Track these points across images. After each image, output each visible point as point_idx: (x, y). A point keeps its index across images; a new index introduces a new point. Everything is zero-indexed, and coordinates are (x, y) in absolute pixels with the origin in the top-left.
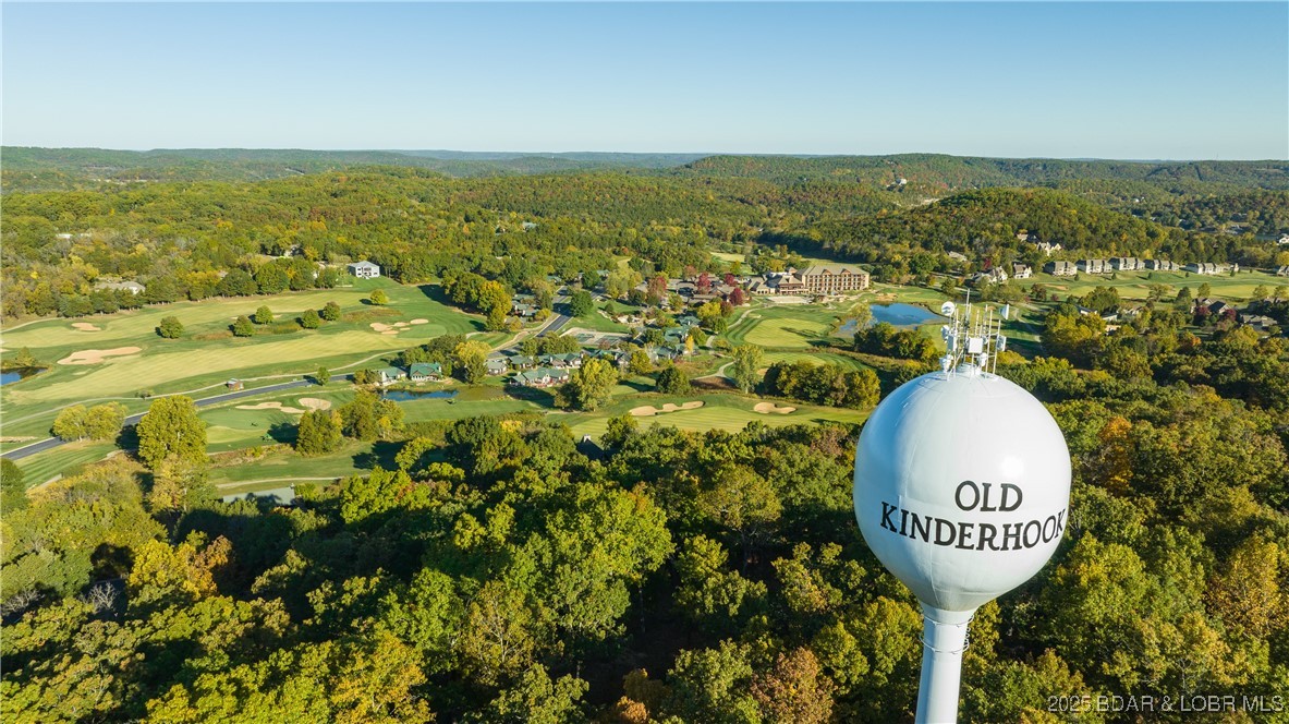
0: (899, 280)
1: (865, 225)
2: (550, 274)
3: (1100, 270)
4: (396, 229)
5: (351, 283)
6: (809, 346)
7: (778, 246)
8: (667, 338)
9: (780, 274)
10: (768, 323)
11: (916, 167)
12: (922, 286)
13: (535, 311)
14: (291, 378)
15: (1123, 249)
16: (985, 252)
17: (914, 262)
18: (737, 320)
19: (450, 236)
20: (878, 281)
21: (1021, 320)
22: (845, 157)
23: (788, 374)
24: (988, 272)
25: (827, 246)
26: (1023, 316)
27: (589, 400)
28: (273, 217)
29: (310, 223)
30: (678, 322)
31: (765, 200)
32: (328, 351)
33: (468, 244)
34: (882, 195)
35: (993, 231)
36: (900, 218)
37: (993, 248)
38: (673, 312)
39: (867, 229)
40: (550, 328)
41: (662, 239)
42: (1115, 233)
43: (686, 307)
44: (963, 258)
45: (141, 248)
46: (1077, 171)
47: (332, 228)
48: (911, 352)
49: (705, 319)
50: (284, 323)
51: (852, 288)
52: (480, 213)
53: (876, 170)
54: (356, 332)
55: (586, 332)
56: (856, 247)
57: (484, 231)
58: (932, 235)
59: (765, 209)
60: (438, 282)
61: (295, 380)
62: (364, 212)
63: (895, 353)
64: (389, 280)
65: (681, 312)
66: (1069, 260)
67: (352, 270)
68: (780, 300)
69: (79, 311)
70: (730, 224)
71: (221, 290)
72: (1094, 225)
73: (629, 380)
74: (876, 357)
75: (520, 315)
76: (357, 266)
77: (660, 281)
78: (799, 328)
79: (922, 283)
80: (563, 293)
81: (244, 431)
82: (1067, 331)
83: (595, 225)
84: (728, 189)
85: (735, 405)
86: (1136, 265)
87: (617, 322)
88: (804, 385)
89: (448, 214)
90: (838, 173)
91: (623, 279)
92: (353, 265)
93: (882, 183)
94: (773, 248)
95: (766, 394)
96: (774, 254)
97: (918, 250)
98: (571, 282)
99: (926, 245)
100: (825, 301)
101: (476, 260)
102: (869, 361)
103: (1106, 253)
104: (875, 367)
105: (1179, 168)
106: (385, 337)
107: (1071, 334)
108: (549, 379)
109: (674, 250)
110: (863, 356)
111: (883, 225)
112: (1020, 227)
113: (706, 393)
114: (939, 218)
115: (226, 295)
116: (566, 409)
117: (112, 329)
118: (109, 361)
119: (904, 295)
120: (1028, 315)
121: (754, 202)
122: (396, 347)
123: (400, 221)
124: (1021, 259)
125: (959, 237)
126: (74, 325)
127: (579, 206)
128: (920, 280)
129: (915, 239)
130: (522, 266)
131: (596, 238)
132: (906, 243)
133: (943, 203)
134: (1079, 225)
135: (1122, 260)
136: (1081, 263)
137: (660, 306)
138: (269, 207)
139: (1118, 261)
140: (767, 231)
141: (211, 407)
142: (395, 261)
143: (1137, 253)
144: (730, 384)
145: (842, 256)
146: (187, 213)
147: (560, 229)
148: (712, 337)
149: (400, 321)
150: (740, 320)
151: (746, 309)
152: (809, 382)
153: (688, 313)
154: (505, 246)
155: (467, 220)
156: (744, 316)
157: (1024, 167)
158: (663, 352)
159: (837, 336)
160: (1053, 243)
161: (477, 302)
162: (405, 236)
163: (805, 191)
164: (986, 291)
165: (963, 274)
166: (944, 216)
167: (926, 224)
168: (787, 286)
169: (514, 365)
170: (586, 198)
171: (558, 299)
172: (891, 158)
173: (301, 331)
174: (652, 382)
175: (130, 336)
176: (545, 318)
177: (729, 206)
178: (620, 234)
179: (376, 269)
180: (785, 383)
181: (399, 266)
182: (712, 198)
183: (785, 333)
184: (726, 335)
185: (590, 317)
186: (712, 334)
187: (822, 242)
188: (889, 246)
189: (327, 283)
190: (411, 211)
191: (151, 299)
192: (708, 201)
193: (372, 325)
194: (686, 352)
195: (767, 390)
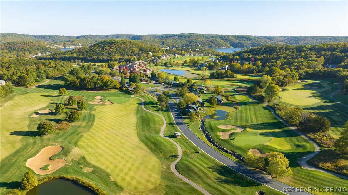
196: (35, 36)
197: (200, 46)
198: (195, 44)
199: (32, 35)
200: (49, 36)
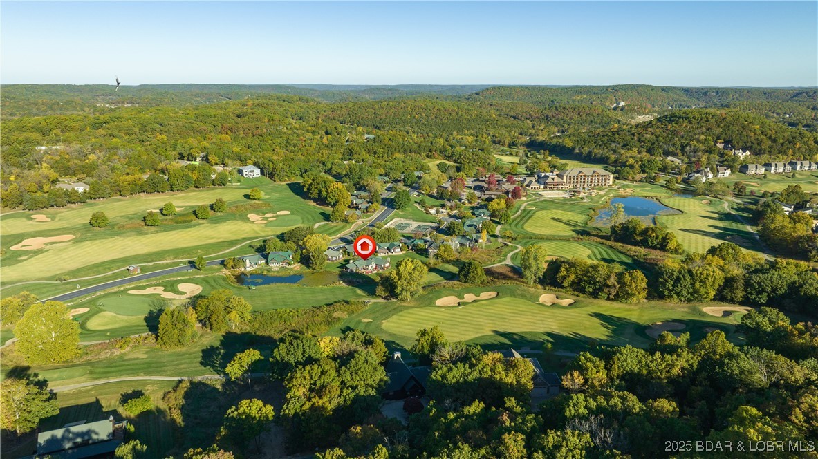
0: (633, 178)
1: (603, 136)
2: (381, 175)
3: (782, 171)
4: (277, 140)
5: (239, 181)
6: (574, 234)
7: (542, 151)
8: (466, 228)
9: (547, 174)
10: (540, 214)
11: (630, 93)
12: (651, 182)
13: (368, 205)
14: (177, 264)
15: (798, 154)
16: (694, 157)
17: (644, 165)
18: (517, 211)
19: (314, 145)
20: (618, 179)
21: (733, 212)
22: (581, 87)
23: (567, 270)
24: (698, 172)
25: (577, 151)
26: (732, 208)
27: (404, 292)
28: (196, 131)
29: (219, 136)
30: (473, 214)
31: (530, 117)
32: (212, 238)
33: (325, 152)
34: (611, 113)
35: (698, 141)
36: (629, 131)
37: (700, 154)
38: (470, 205)
39: (605, 139)
40: (378, 219)
41: (461, 146)
42: (790, 142)
43: (479, 201)
44: (678, 161)
45: (92, 157)
46: (740, 95)
47: (234, 139)
48: (658, 243)
49: (494, 211)
50: (184, 215)
51: (600, 185)
52: (336, 128)
53: (603, 95)
54: (235, 222)
55: (404, 221)
56: (598, 152)
57: (337, 141)
58: (654, 144)
59: (530, 124)
60: (300, 181)
61: (181, 265)
62: (257, 128)
63: (644, 243)
64: (267, 179)
65: (475, 205)
66: (757, 163)
67: (240, 172)
68: (548, 194)
69: (37, 206)
70: (507, 134)
71: (143, 189)
72: (773, 136)
73: (437, 267)
74: (629, 247)
75: (357, 208)
76: (245, 169)
77: (460, 182)
78: (564, 218)
79: (651, 181)
80: (389, 189)
81: (125, 317)
82: (783, 227)
83: (414, 136)
84: (504, 109)
85: (523, 297)
86: (810, 167)
87: (428, 213)
88: (581, 280)
89: (314, 129)
90: (578, 98)
91: (433, 179)
92: (241, 168)
93: (607, 104)
94: (538, 152)
95: (548, 284)
96: (539, 156)
97: (645, 155)
98: (396, 181)
99: (649, 151)
100: (582, 195)
101: (329, 165)
102: (624, 250)
103: (785, 157)
104: (630, 256)
105: (815, 92)
106: (257, 226)
107: (786, 230)
108: (374, 266)
109: (469, 155)
110: (619, 245)
111: (617, 136)
112: (718, 138)
113: (499, 284)
114: (658, 132)
115: (147, 192)
116: (385, 298)
117: (60, 220)
118: (48, 247)
119: (638, 190)
120: (735, 207)
121: (523, 118)
122: (263, 234)
123: (281, 134)
124: (722, 162)
125: (674, 145)
126: (32, 216)
127: (404, 122)
128: (650, 178)
129: (641, 146)
130: (360, 170)
131: (415, 146)
132: (635, 150)
133: (659, 120)
134: (762, 137)
135: (799, 162)
136: (767, 165)
137: (460, 200)
138: (193, 125)
139: (796, 164)
140: (533, 139)
141: (111, 290)
142: (271, 166)
143: (808, 157)
144: (517, 273)
145: (589, 159)
146: (136, 130)
147: (390, 139)
148: (499, 226)
149: (270, 213)
150: (520, 211)
151: (523, 202)
152: (585, 278)
153: (481, 207)
154: (351, 152)
155: (327, 133)
156: (522, 208)
157: (703, 93)
158: (463, 241)
159: (594, 226)
160: (744, 150)
161: (326, 198)
162: (283, 145)
163: (557, 110)
164: (700, 187)
165: (680, 173)
166: (661, 130)
167: (648, 136)
168: (553, 183)
169: (348, 253)
170: (409, 116)
171: (386, 195)
172: (613, 87)
173: (196, 221)
174: (455, 270)
175: (69, 226)
176: (375, 210)
177: (506, 122)
178: (432, 144)
179: (257, 171)
180: (564, 278)
181: (274, 169)
182: (494, 116)
183: (555, 223)
184: (510, 224)
185: (409, 209)
186: (499, 223)
187: (573, 148)
188: (623, 152)
189: (221, 182)
190: (289, 127)
191: (92, 196)
192: (492, 118)
193: (248, 216)
194: (480, 241)
195: (549, 281)
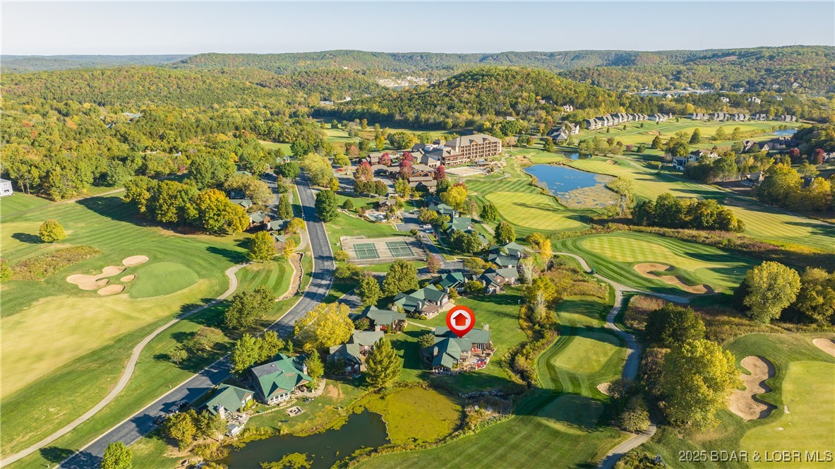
3: (611, 124)
9: (435, 147)
17: (504, 127)
35: (523, 99)
49: (458, 205)
53: (324, 61)
77: (368, 167)
78: (528, 202)
87: (372, 221)
100: (494, 169)
136: (600, 119)
139: (618, 116)
142: (36, 173)
149: (107, 264)
157: (409, 57)
161: (200, 220)
176: (297, 228)
183: (531, 210)
185: (340, 220)
193: (70, 281)
196: (394, 56)
197: (796, 85)
198: (779, 80)
199: (390, 54)
200: (422, 55)
